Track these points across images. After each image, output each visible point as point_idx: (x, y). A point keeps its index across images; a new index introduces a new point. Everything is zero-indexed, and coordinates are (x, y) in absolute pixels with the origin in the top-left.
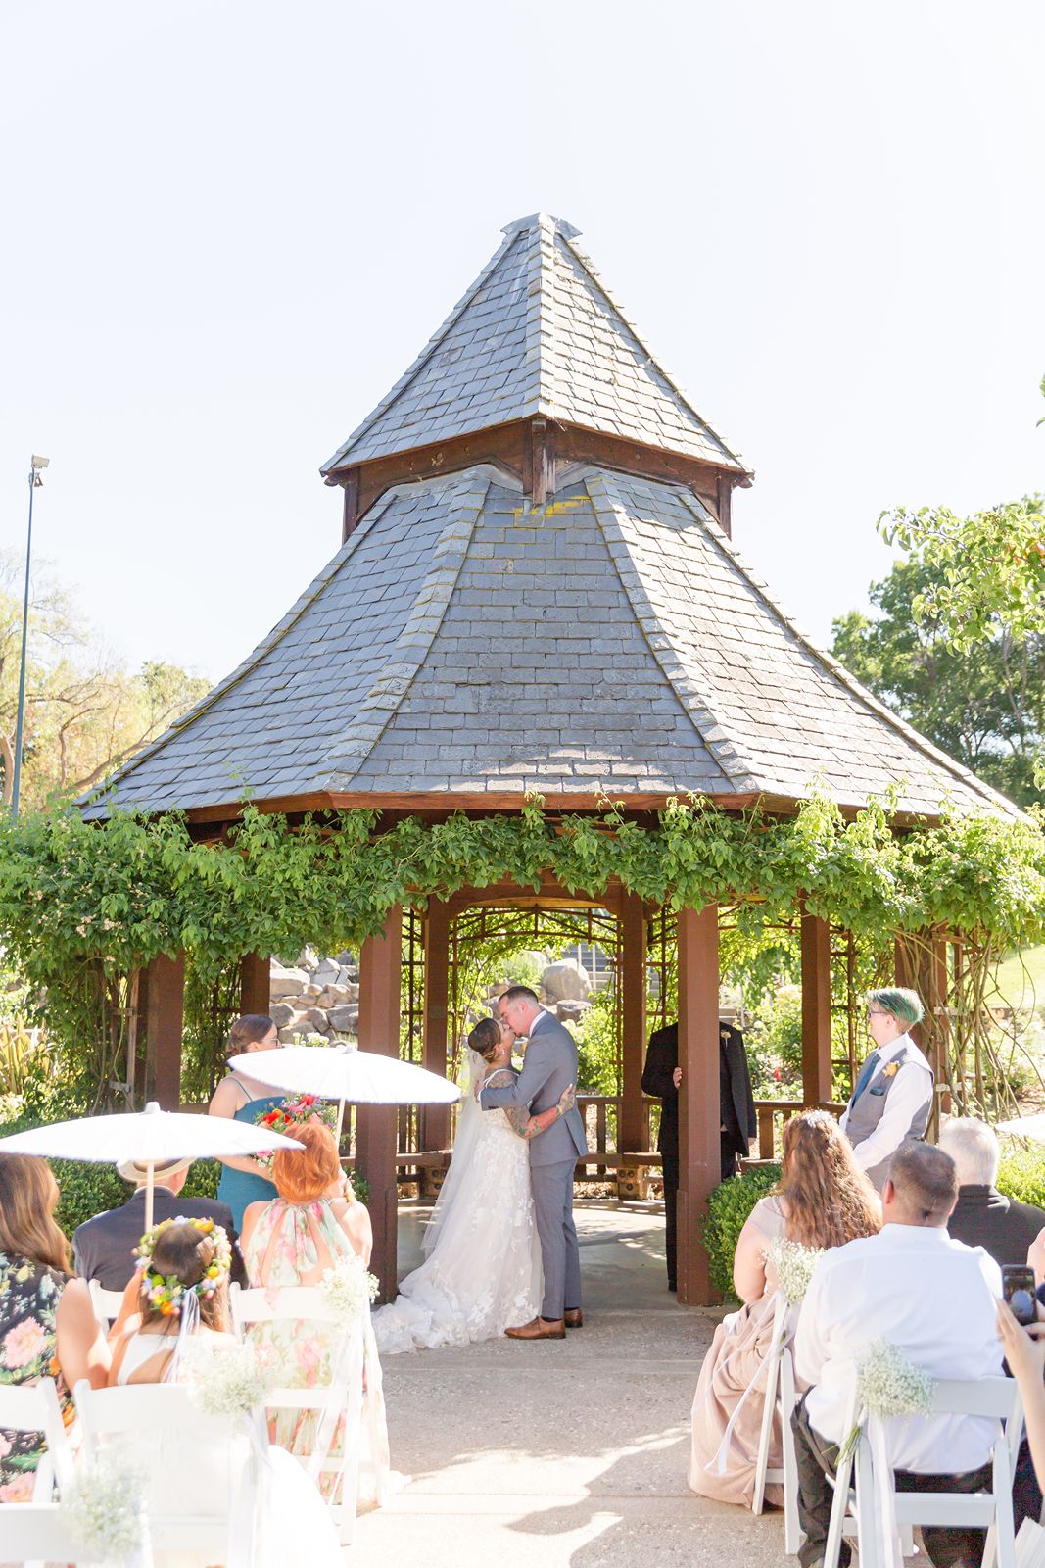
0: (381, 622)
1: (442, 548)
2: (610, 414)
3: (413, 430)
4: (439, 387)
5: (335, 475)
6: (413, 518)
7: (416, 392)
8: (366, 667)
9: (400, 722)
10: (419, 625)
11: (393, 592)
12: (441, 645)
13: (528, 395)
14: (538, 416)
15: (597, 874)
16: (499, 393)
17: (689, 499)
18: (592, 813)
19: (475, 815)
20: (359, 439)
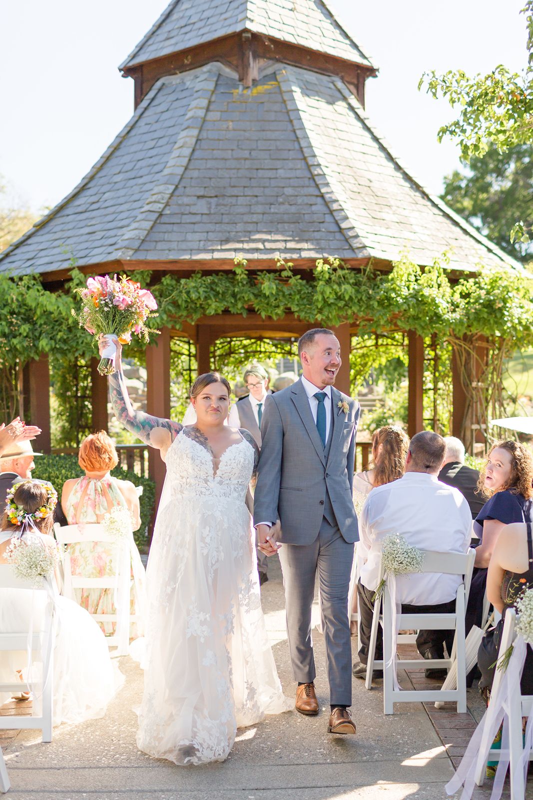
0: (154, 161)
1: (190, 114)
2: (291, 30)
3: (173, 41)
4: (188, 13)
5: (128, 71)
6: (173, 97)
7: (175, 16)
8: (146, 188)
9: (164, 219)
10: (175, 162)
11: (162, 142)
12: (189, 173)
13: (241, 17)
14: (246, 30)
15: (278, 307)
16: (224, 16)
17: (340, 85)
18: (275, 271)
19: (206, 273)
20: (141, 47)
